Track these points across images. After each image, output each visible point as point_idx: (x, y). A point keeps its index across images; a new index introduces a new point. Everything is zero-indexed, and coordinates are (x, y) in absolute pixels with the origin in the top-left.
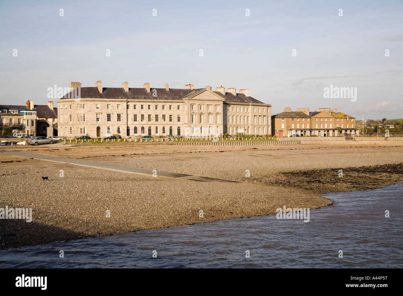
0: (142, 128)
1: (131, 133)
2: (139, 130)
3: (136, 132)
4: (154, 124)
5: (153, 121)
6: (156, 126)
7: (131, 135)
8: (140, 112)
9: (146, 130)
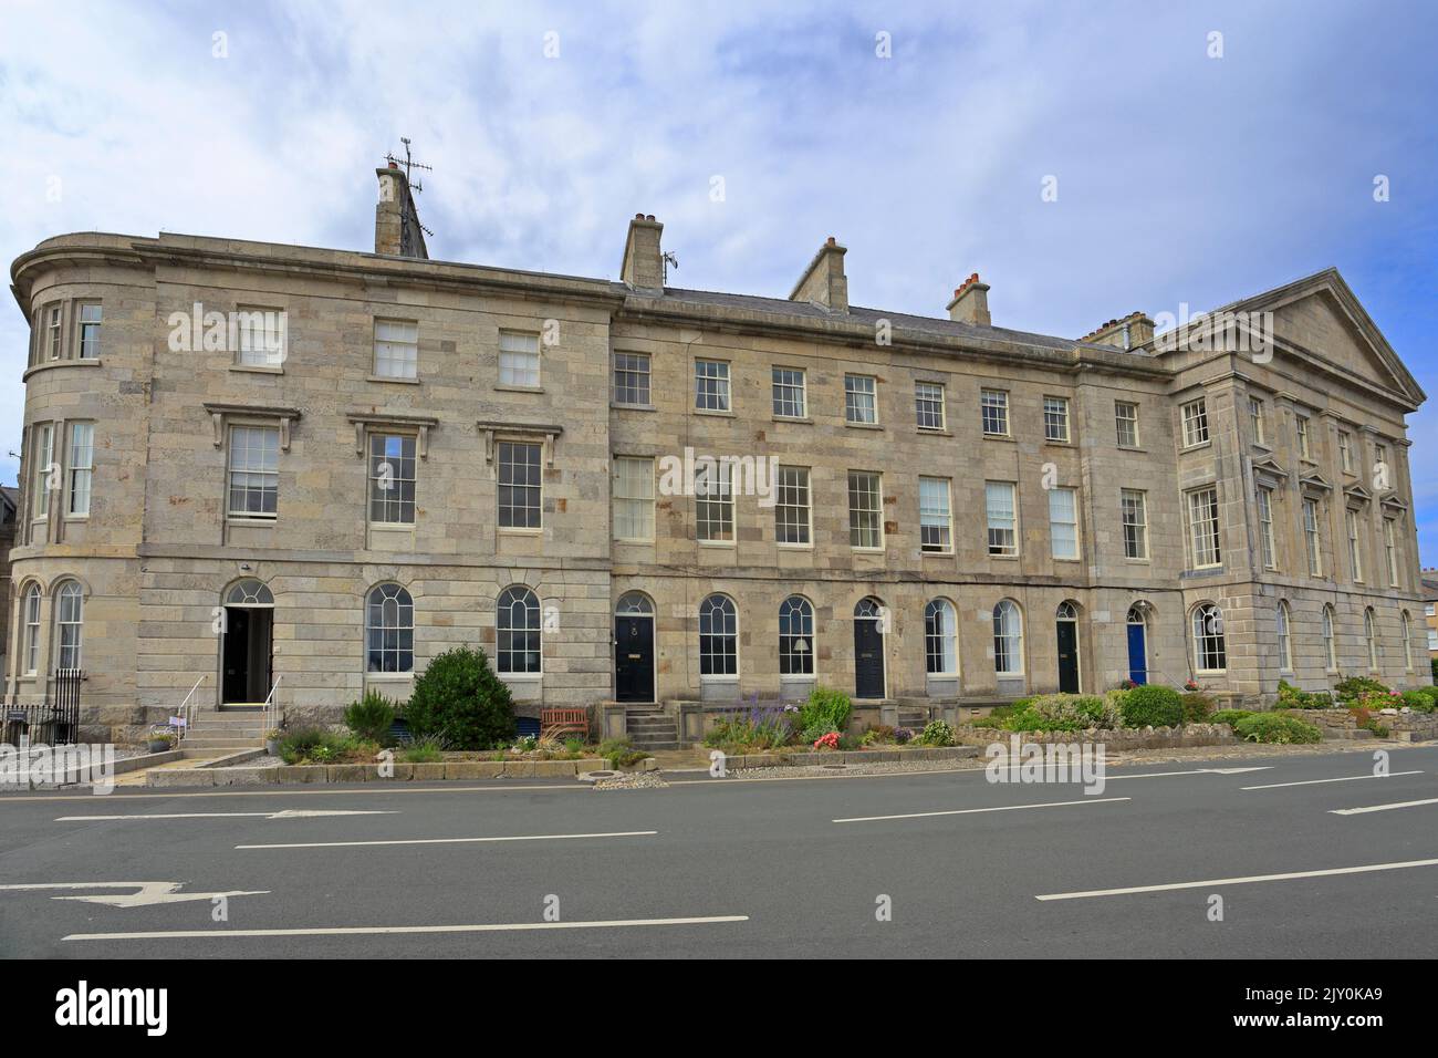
0: (784, 608)
1: (667, 668)
2: (757, 628)
3: (717, 655)
4: (912, 578)
5: (899, 540)
6: (932, 592)
7: (662, 683)
8: (761, 436)
9: (832, 636)
